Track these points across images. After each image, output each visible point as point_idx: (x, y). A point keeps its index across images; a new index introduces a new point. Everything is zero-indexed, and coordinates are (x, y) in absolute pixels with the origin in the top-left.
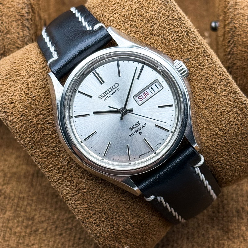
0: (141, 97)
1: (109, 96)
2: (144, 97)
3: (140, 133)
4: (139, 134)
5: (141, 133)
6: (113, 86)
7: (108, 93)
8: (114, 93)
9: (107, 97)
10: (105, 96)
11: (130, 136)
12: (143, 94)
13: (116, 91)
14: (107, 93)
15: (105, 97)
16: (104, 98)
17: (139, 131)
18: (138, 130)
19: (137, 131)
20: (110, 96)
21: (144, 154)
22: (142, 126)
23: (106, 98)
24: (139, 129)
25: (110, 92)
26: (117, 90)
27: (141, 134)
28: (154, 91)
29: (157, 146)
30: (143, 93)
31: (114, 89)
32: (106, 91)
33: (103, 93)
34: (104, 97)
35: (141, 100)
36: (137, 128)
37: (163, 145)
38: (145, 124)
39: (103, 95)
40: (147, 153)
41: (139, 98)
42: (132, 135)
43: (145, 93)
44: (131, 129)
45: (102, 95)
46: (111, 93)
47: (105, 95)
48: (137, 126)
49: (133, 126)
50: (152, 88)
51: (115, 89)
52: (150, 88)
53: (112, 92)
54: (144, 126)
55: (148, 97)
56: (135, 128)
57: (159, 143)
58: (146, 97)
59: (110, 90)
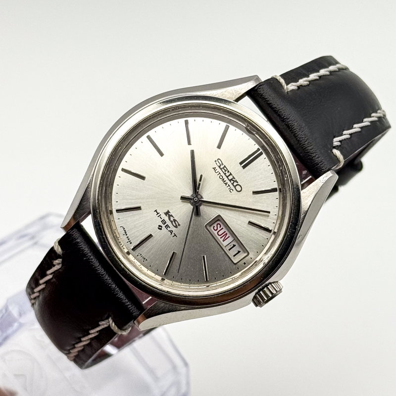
0: (219, 229)
1: (220, 175)
2: (220, 233)
3: (161, 226)
4: (159, 226)
5: (161, 229)
6: (237, 182)
7: (225, 174)
8: (226, 184)
9: (218, 173)
10: (221, 169)
11: (156, 211)
12: (225, 232)
13: (229, 187)
14: (226, 172)
15: (218, 170)
16: (217, 168)
17: (163, 226)
18: (166, 224)
19: (164, 222)
20: (221, 177)
21: (127, 235)
22: (172, 231)
23: (216, 171)
24: (167, 226)
25: (227, 177)
26: (230, 189)
27: (159, 228)
28: (229, 250)
29: (139, 256)
30: (227, 232)
31: (233, 184)
32: (228, 172)
33: (225, 167)
34: (219, 167)
35: (215, 228)
36: (169, 223)
37: (142, 266)
38: (175, 235)
39: (222, 167)
40: (129, 239)
41: (219, 226)
42: (158, 214)
43: (227, 234)
44: (167, 213)
45: (222, 164)
46: (226, 179)
47: (223, 170)
48: (172, 222)
49: (173, 217)
50: (234, 246)
51: (231, 186)
52: (234, 243)
53: (228, 181)
54: (171, 233)
55: (220, 239)
56: (170, 219)
57: (144, 259)
58: (219, 237)
59: (230, 177)
